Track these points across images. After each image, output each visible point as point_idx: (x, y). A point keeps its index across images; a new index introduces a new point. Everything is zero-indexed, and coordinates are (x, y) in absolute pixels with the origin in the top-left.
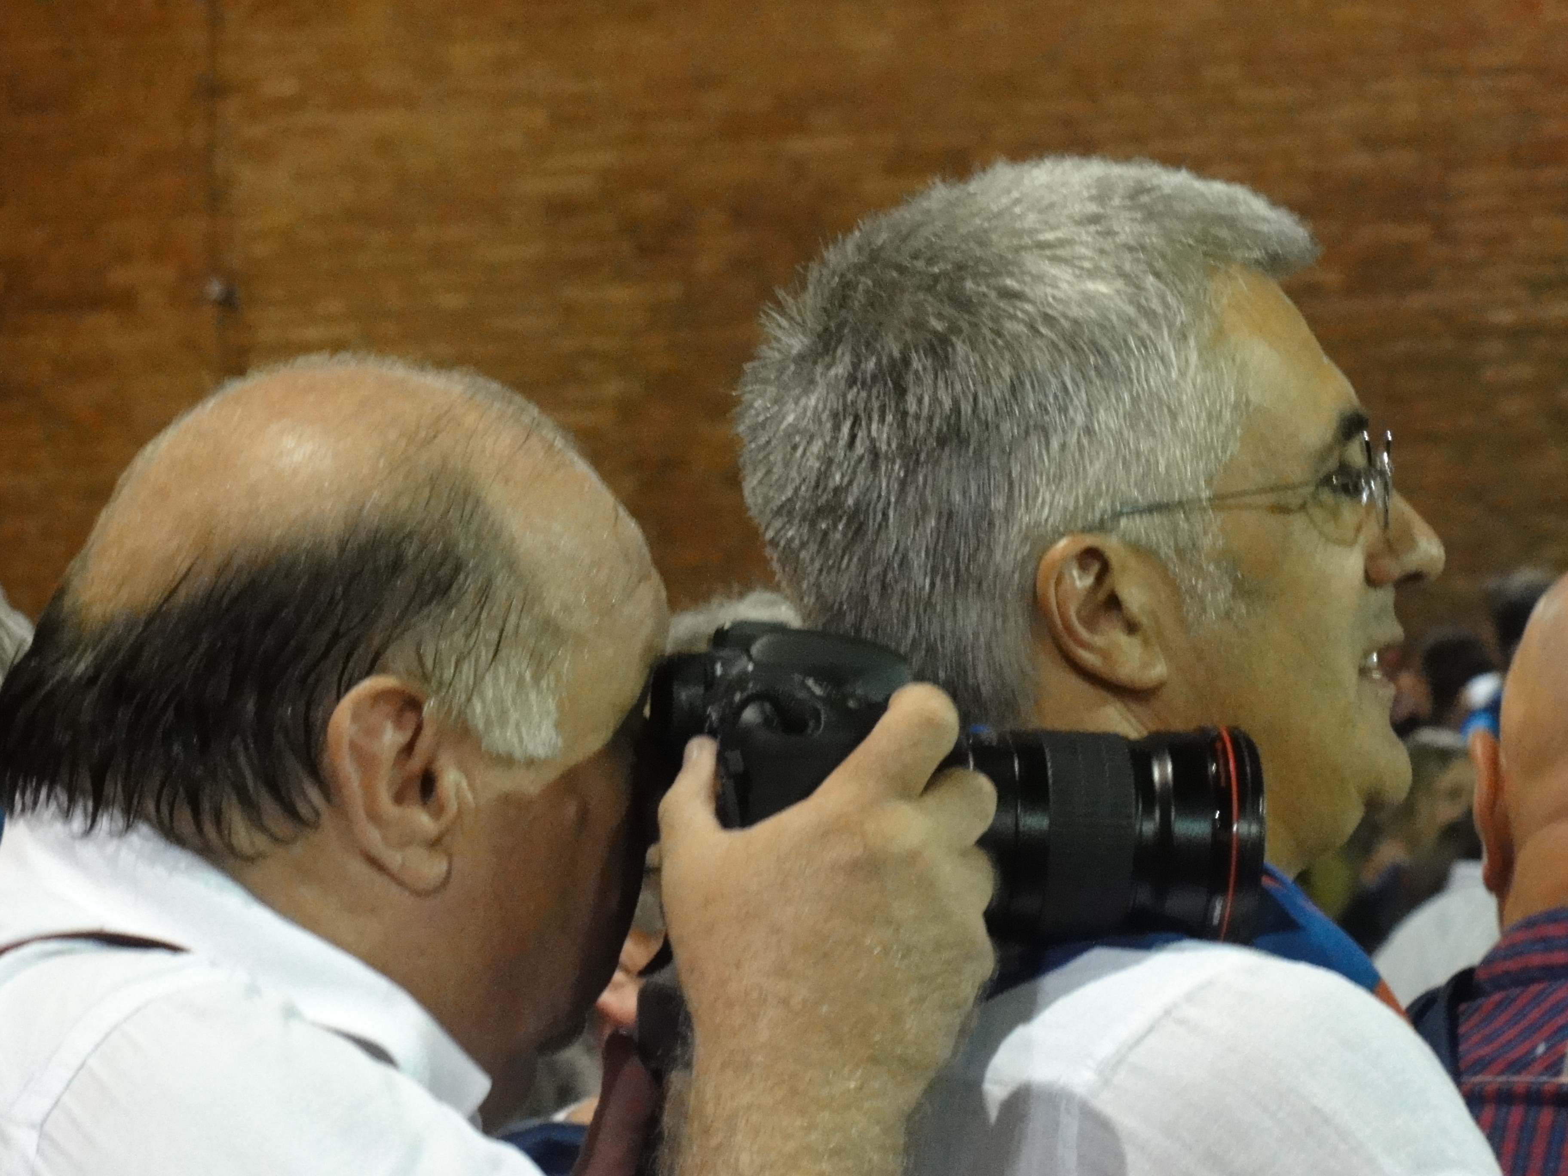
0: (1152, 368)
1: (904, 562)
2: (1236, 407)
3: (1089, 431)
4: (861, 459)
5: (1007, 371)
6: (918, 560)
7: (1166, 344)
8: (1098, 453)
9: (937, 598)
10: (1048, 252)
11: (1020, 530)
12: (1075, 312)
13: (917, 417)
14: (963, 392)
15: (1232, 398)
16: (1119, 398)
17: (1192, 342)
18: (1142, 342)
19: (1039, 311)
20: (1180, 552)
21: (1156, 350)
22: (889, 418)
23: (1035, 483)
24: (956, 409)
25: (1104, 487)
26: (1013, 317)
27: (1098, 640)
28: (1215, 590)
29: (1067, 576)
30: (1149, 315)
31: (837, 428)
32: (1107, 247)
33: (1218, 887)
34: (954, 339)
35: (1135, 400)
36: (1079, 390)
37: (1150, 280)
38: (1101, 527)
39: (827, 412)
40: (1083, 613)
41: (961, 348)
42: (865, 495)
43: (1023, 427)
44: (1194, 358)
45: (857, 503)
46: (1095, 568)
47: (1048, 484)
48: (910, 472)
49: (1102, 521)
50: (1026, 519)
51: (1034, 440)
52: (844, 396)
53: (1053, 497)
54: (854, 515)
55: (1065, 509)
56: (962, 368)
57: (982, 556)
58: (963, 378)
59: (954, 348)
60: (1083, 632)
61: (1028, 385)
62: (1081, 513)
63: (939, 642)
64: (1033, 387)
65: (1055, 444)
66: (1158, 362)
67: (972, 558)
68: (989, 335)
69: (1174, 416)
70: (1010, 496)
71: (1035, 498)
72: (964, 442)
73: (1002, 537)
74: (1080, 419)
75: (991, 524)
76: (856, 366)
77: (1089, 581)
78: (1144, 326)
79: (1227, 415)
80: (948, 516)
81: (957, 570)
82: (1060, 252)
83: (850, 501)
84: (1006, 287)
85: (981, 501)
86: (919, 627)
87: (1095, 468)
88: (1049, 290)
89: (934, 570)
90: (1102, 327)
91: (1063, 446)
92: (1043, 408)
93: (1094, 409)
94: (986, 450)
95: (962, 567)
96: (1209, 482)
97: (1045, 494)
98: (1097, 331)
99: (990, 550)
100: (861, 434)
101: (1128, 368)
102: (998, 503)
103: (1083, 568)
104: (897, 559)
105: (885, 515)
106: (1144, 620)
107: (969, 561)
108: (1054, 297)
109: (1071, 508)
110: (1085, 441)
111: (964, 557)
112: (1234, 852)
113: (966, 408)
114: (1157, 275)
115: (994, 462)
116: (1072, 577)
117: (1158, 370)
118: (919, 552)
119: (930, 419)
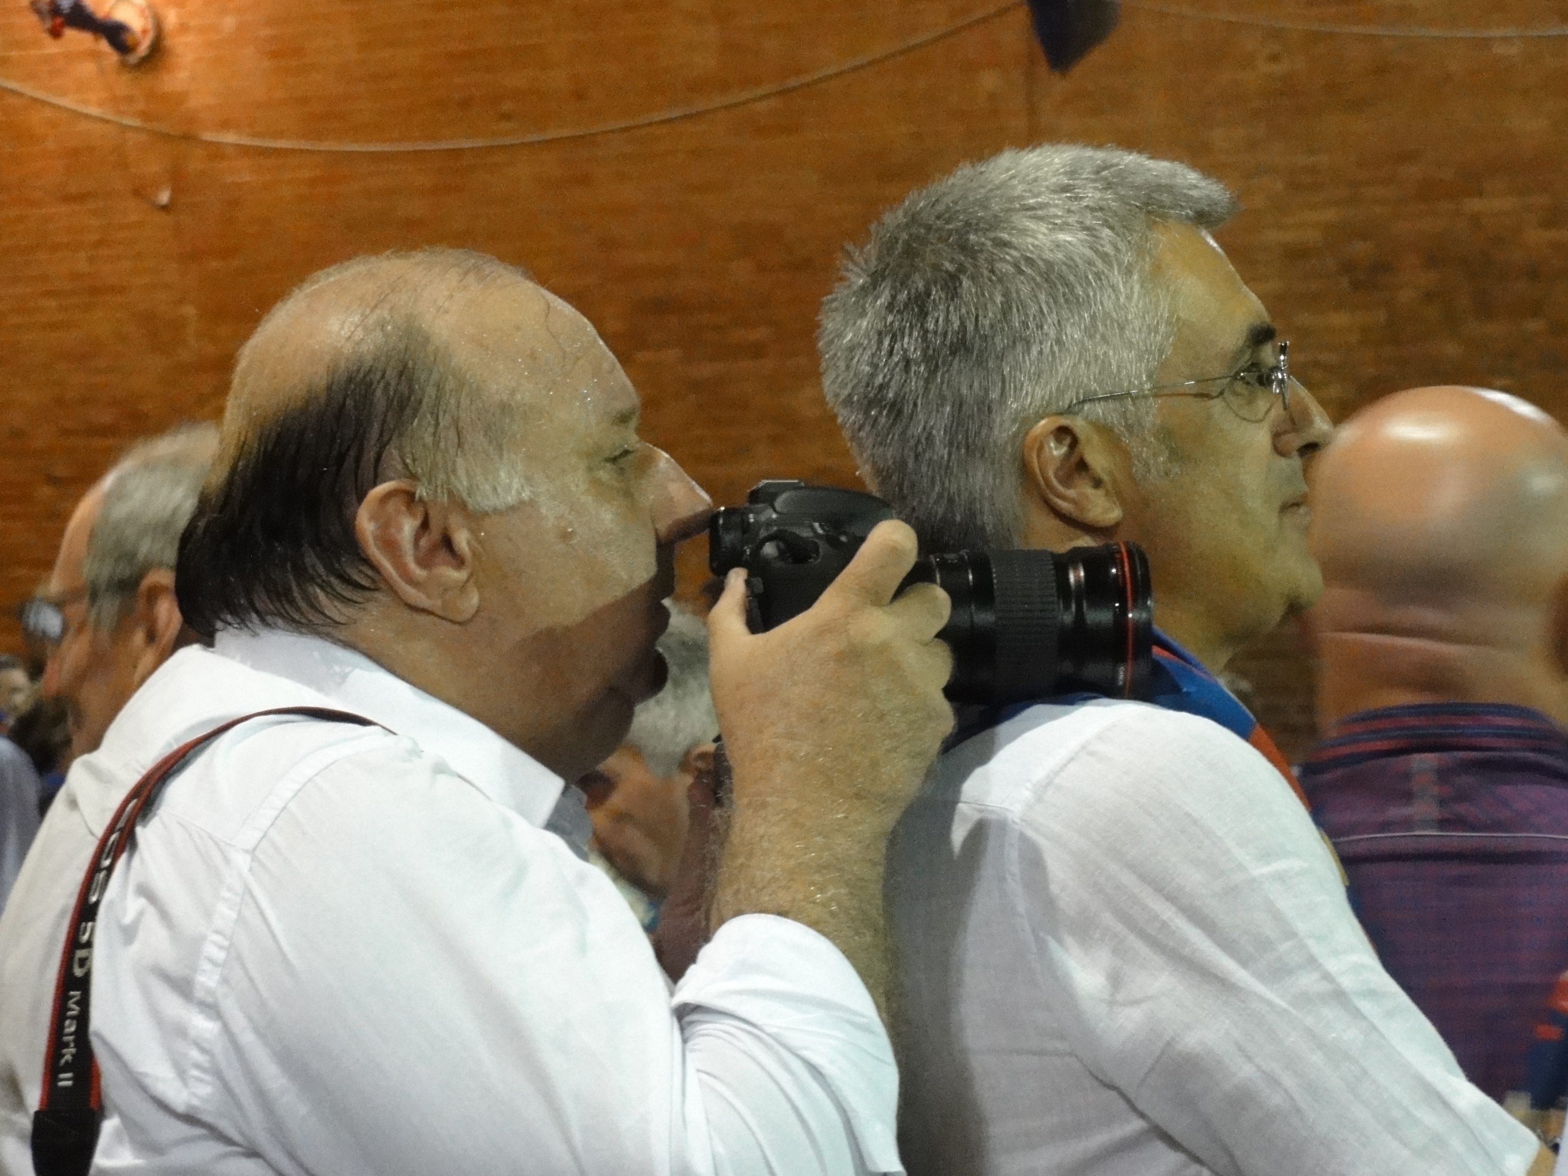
0: (1106, 294)
1: (930, 438)
2: (1169, 323)
3: (1059, 341)
4: (897, 364)
5: (999, 299)
6: (939, 435)
7: (1117, 278)
8: (1066, 357)
9: (954, 464)
10: (1029, 213)
11: (1011, 413)
12: (1048, 255)
13: (935, 333)
14: (968, 313)
15: (1166, 315)
16: (1081, 317)
17: (1135, 277)
18: (1098, 276)
19: (1022, 255)
20: (1129, 428)
21: (1108, 281)
22: (915, 334)
23: (1020, 379)
24: (963, 326)
25: (1071, 383)
26: (1004, 260)
27: (1071, 493)
28: (1155, 455)
29: (1046, 445)
30: (1104, 257)
31: (880, 342)
32: (1073, 208)
33: (1120, 659)
34: (961, 277)
35: (1093, 317)
36: (1052, 312)
37: (1106, 232)
38: (1069, 411)
39: (873, 331)
40: (1061, 473)
41: (966, 283)
42: (901, 390)
43: (1012, 339)
44: (1137, 288)
45: (897, 395)
46: (1068, 440)
47: (1030, 379)
48: (933, 373)
49: (1069, 407)
50: (1014, 406)
51: (1019, 348)
52: (885, 319)
53: (1034, 390)
54: (893, 404)
55: (1043, 398)
56: (966, 297)
57: (984, 432)
58: (967, 305)
59: (961, 284)
60: (1060, 488)
61: (1015, 310)
62: (1054, 400)
63: (956, 496)
64: (1018, 310)
65: (1034, 351)
66: (1110, 290)
67: (978, 433)
68: (986, 273)
69: (1122, 329)
70: (1003, 389)
71: (1021, 389)
72: (969, 350)
73: (998, 420)
74: (1052, 333)
75: (990, 409)
76: (894, 297)
77: (1064, 450)
78: (1100, 264)
79: (1162, 328)
80: (959, 405)
81: (967, 442)
82: (1040, 213)
83: (891, 395)
84: (1000, 238)
85: (982, 393)
86: (943, 484)
87: (1064, 367)
88: (1030, 240)
89: (951, 444)
90: (1069, 266)
91: (1041, 352)
92: (1025, 324)
93: (1063, 327)
94: (986, 355)
95: (970, 440)
96: (1149, 377)
97: (1028, 387)
98: (1064, 268)
99: (991, 429)
100: (897, 346)
101: (1088, 296)
102: (994, 395)
103: (1059, 441)
104: (925, 435)
105: (915, 405)
106: (1105, 478)
107: (975, 436)
108: (1033, 245)
109: (1047, 397)
110: (1056, 348)
111: (972, 434)
112: (1130, 634)
113: (970, 327)
114: (1111, 228)
115: (991, 364)
116: (1050, 448)
117: (1109, 297)
118: (939, 431)
119: (945, 334)
